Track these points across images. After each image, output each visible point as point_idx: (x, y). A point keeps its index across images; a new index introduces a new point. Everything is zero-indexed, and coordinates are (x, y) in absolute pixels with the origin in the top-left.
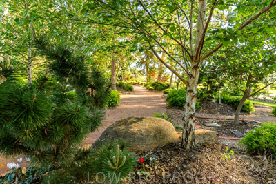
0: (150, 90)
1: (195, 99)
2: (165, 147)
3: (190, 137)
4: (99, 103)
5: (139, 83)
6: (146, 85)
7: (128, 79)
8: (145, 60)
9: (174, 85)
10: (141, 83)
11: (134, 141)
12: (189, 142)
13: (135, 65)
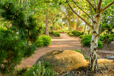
0: (71, 36)
1: (97, 37)
2: (77, 69)
3: (94, 62)
4: (33, 39)
5: (64, 32)
6: (68, 33)
7: (57, 29)
8: (67, 17)
9: (87, 33)
10: (65, 31)
11: (57, 65)
12: (93, 66)
13: (61, 20)
